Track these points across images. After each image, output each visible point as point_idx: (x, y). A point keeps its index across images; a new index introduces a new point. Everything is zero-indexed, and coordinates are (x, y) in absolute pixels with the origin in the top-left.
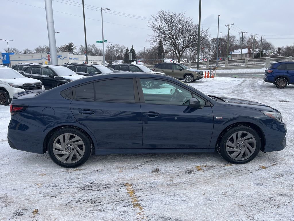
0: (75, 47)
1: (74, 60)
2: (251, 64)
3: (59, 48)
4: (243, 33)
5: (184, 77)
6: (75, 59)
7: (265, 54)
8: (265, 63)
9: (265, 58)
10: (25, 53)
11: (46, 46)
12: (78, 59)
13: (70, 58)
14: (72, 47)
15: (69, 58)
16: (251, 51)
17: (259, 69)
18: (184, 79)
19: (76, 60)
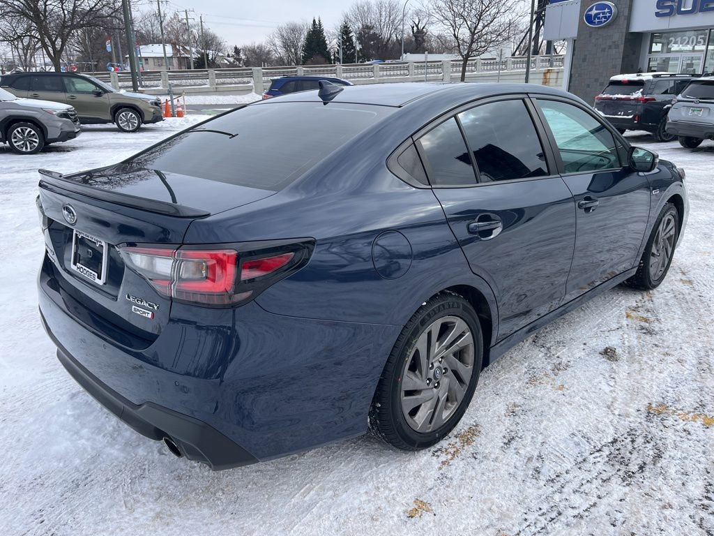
2: (223, 84)
4: (158, 3)
5: (114, 116)
7: (213, 60)
8: (253, 81)
9: (251, 69)
16: (179, 51)
17: (243, 96)
18: (114, 120)
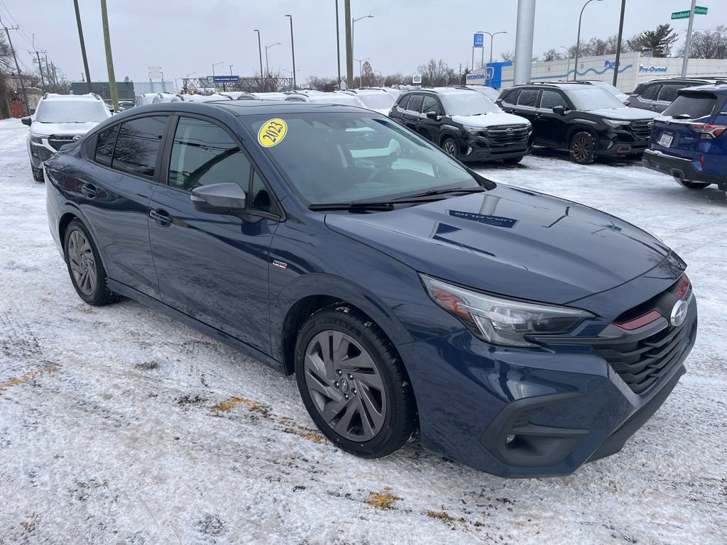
0: (675, 35)
1: (654, 73)
3: (628, 41)
6: (656, 70)
10: (549, 59)
11: (597, 39)
12: (665, 70)
13: (641, 68)
14: (666, 35)
15: (638, 68)
19: (658, 73)
